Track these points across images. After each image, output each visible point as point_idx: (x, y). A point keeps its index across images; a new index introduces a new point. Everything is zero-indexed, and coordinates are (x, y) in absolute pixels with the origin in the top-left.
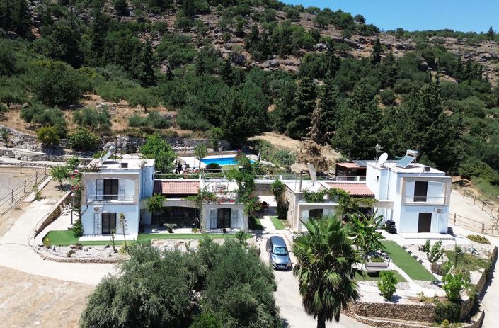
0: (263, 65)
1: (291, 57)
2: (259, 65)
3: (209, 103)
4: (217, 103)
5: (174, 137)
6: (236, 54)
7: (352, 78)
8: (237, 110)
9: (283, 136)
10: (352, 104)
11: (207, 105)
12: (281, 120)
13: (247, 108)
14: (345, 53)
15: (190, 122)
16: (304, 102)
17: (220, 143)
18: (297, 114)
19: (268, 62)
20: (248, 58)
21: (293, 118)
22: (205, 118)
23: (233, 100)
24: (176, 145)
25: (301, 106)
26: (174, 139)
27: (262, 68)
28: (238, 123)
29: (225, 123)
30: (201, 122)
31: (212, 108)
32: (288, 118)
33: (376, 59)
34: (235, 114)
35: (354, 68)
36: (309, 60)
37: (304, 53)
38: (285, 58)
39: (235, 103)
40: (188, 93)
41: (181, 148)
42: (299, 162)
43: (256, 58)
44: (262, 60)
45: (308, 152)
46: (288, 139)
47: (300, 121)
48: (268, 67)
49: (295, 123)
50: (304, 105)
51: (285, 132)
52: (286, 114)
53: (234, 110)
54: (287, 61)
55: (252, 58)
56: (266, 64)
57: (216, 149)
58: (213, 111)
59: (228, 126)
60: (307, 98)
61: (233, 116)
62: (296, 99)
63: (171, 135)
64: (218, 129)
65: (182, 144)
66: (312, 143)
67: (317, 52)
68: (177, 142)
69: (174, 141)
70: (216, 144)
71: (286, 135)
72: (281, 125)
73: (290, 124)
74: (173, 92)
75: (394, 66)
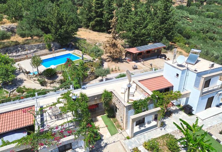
3: (39, 16)
4: (46, 16)
5: (16, 45)
8: (60, 21)
9: (88, 30)
10: (125, 10)
11: (38, 18)
12: (86, 21)
13: (67, 19)
15: (27, 32)
16: (98, 10)
17: (52, 45)
18: (95, 17)
21: (93, 19)
22: (38, 28)
23: (56, 14)
24: (19, 51)
25: (96, 12)
26: (16, 46)
28: (62, 31)
29: (53, 31)
30: (36, 31)
31: (42, 20)
32: (90, 19)
34: (59, 24)
39: (58, 16)
40: (23, 9)
41: (23, 53)
42: (106, 53)
45: (110, 46)
46: (91, 31)
47: (97, 21)
49: (94, 22)
50: (98, 12)
51: (89, 28)
52: (88, 17)
53: (58, 21)
57: (50, 50)
58: (43, 22)
59: (56, 33)
60: (99, 8)
61: (58, 26)
62: (93, 8)
63: (13, 44)
64: (49, 36)
65: (24, 49)
66: (113, 40)
68: (20, 49)
69: (17, 48)
70: (49, 46)
71: (90, 29)
72: (86, 24)
73: (91, 23)
74: (12, 9)
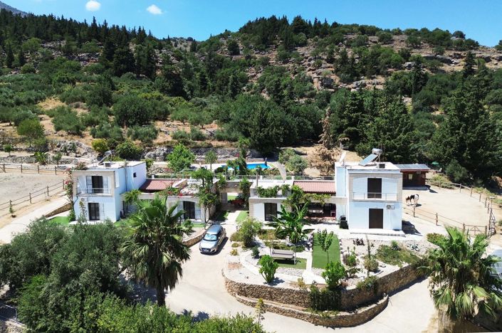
0: (350, 86)
1: (380, 77)
2: (347, 87)
5: (209, 147)
6: (325, 78)
7: (438, 92)
8: (263, 123)
11: (242, 120)
13: (272, 120)
14: (436, 69)
15: (226, 135)
16: (352, 115)
17: (249, 152)
18: (347, 126)
19: (355, 83)
20: (337, 81)
21: (343, 130)
22: (240, 131)
23: (258, 114)
25: (350, 118)
26: (208, 149)
27: (350, 89)
28: (262, 134)
29: (252, 134)
30: (235, 134)
31: (246, 122)
33: (469, 72)
35: (441, 83)
36: (396, 77)
37: (391, 72)
38: (372, 78)
39: (260, 116)
42: (312, 167)
43: (343, 81)
44: (350, 82)
47: (349, 132)
48: (355, 88)
50: (352, 117)
52: (338, 127)
53: (259, 123)
54: (375, 81)
55: (340, 81)
56: (354, 85)
59: (255, 137)
60: (354, 111)
61: (258, 128)
63: (206, 146)
66: (323, 149)
67: (406, 70)
73: (340, 136)
75: (486, 78)
